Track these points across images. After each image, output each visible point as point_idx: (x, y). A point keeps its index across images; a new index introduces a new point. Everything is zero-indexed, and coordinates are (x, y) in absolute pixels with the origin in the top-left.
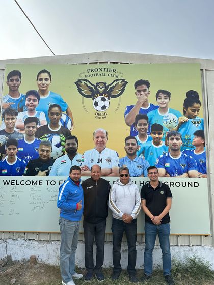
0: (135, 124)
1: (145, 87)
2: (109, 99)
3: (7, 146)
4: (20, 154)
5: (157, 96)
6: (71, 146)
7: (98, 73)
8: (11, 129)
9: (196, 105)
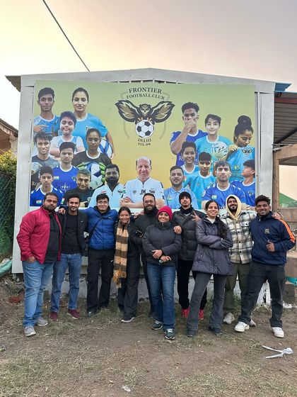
0: (182, 152)
1: (193, 110)
2: (154, 124)
3: (41, 175)
4: (56, 183)
5: (207, 121)
6: (111, 175)
7: (141, 93)
8: (44, 155)
9: (247, 132)
